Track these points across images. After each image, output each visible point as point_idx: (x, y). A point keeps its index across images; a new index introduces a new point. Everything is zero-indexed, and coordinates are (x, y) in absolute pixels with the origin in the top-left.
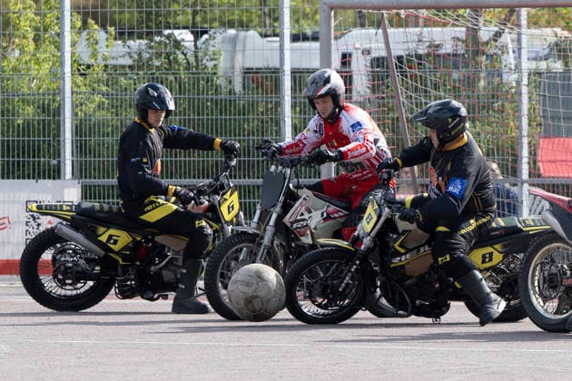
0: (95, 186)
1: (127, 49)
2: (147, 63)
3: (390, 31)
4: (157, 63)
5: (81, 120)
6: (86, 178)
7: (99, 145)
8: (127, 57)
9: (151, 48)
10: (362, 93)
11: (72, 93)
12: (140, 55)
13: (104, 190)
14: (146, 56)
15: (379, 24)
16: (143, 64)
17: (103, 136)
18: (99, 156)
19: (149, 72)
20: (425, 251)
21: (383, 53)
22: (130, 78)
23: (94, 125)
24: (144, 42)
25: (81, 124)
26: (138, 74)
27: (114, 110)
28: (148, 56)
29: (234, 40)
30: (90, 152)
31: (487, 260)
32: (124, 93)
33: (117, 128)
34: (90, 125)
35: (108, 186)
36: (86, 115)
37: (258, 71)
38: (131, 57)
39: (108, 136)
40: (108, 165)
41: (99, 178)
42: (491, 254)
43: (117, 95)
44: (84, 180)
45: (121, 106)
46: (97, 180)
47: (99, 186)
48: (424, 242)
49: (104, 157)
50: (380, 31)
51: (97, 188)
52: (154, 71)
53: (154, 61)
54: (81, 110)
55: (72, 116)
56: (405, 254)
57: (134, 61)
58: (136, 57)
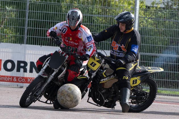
0: (145, 56)
2: (170, 7)
4: (174, 7)
5: (142, 28)
6: (142, 52)
7: (148, 39)
8: (162, 4)
11: (139, 17)
12: (168, 3)
13: (149, 57)
14: (170, 4)
16: (169, 8)
17: (150, 36)
18: (148, 44)
19: (171, 11)
20: (112, 78)
22: (163, 13)
23: (147, 31)
25: (142, 30)
26: (166, 11)
27: (156, 25)
28: (171, 4)
30: (144, 42)
31: (135, 83)
32: (160, 19)
33: (156, 33)
34: (145, 31)
35: (151, 56)
36: (144, 26)
38: (164, 4)
39: (152, 36)
40: (151, 48)
41: (147, 52)
42: (136, 80)
43: (157, 19)
44: (141, 53)
45: (158, 24)
46: (146, 53)
47: (147, 56)
48: (112, 73)
49: (150, 44)
51: (146, 57)
52: (173, 10)
53: (173, 6)
54: (142, 24)
55: (138, 26)
56: (106, 78)
57: (165, 6)
58: (166, 4)
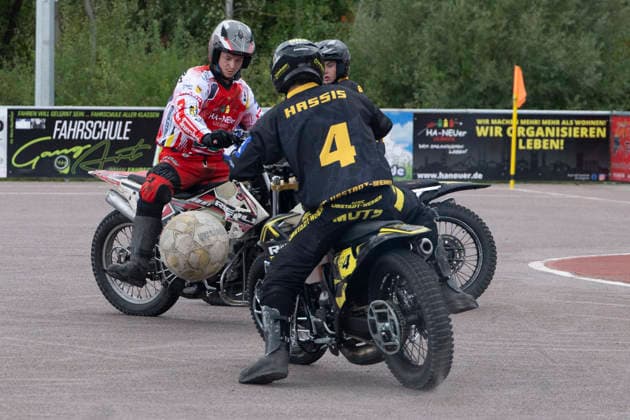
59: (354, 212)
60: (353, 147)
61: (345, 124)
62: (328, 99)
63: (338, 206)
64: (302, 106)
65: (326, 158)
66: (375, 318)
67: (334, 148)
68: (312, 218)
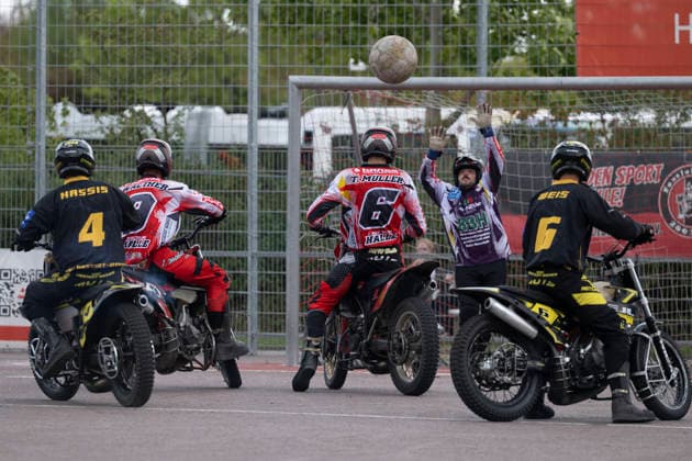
1: (98, 124)
3: (357, 110)
9: (121, 123)
10: (325, 170)
15: (346, 103)
21: (348, 131)
24: (116, 117)
29: (202, 116)
37: (225, 147)
50: (346, 110)
59: (91, 281)
60: (103, 234)
61: (101, 214)
62: (94, 192)
63: (81, 276)
64: (74, 193)
65: (83, 236)
66: (103, 351)
67: (90, 231)
68: (59, 279)
